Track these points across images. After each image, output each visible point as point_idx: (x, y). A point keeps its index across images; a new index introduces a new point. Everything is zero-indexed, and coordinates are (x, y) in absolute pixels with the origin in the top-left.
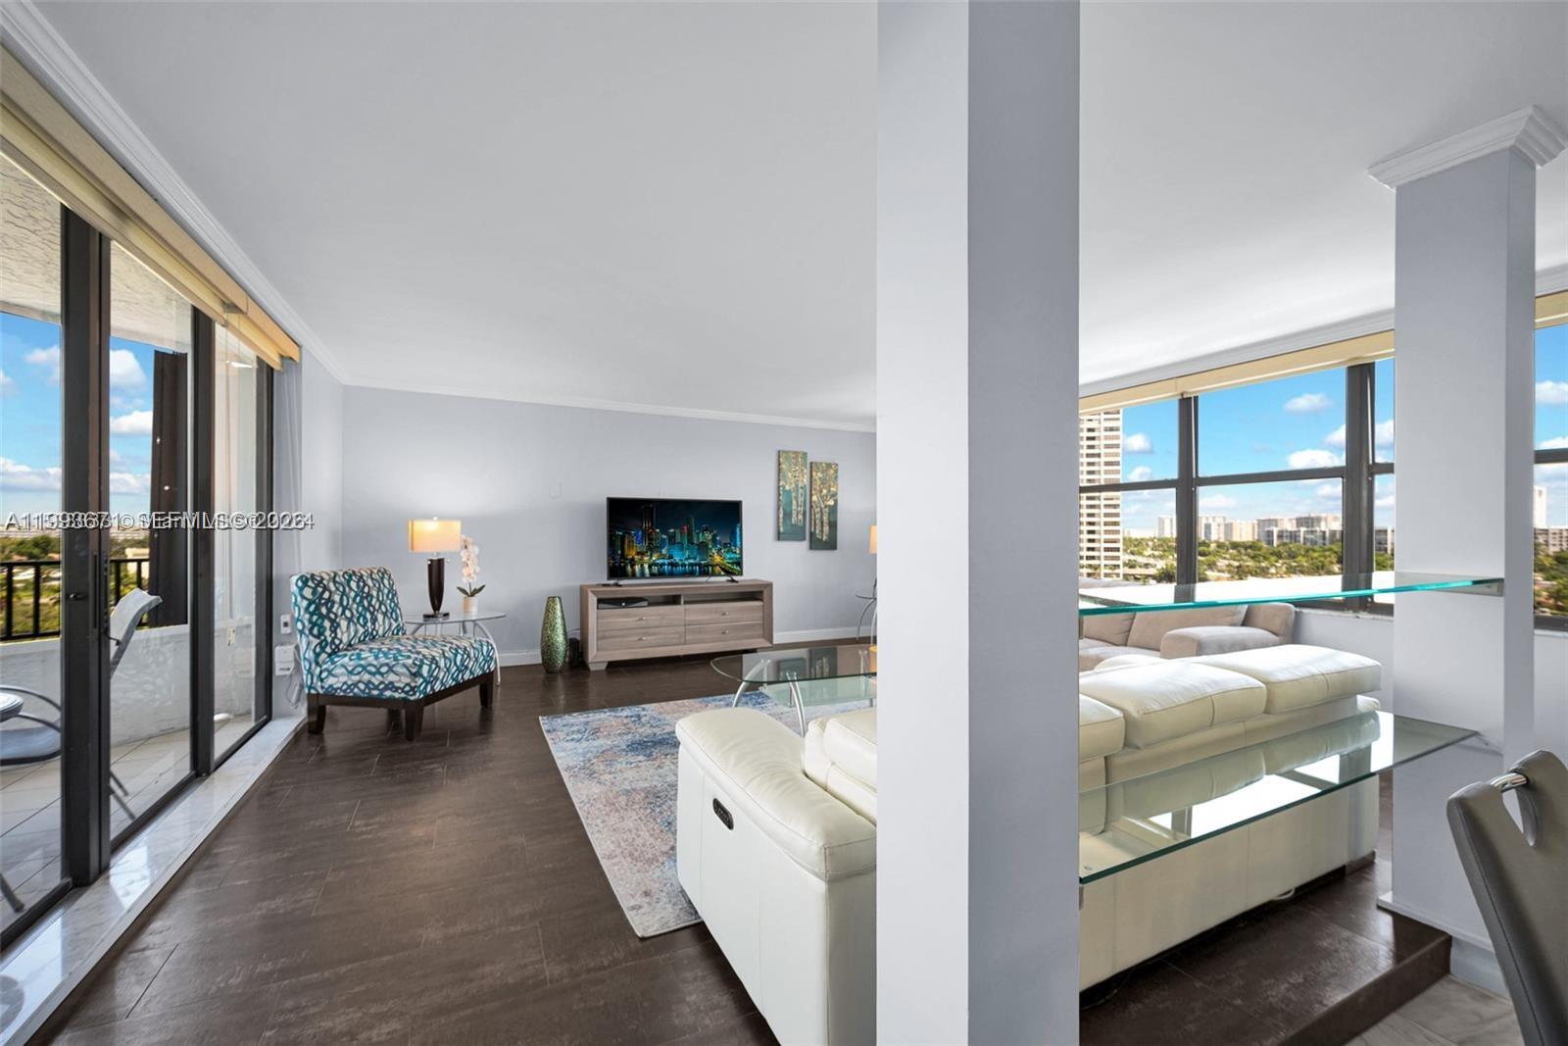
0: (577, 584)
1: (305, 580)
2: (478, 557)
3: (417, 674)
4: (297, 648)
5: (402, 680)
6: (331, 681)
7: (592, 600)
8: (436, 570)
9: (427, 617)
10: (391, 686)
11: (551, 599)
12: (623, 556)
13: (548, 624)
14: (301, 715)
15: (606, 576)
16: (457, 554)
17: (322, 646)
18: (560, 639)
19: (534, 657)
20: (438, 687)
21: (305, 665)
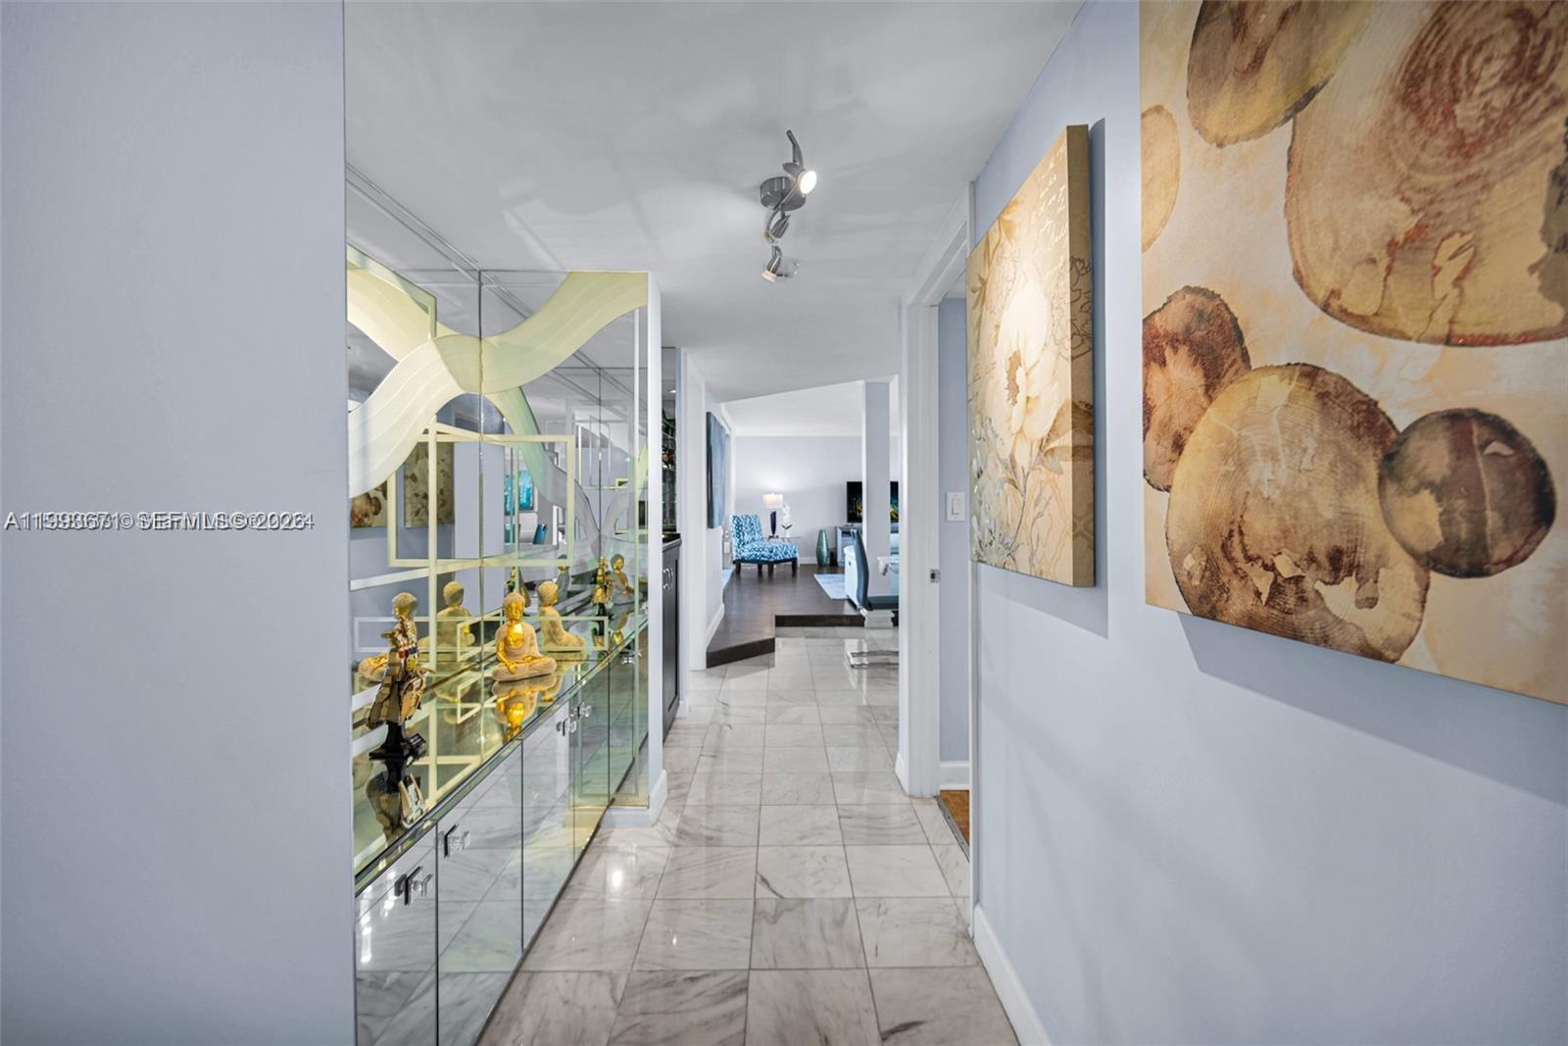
0: (833, 525)
1: (734, 517)
2: (791, 510)
3: (772, 552)
4: (731, 543)
5: (766, 554)
6: (743, 554)
7: (840, 532)
8: (774, 516)
9: (771, 537)
10: (763, 556)
11: (821, 532)
12: (856, 509)
13: (820, 543)
14: (733, 567)
15: (846, 520)
16: (780, 510)
17: (740, 541)
18: (825, 550)
19: (814, 560)
20: (778, 558)
21: (734, 549)
